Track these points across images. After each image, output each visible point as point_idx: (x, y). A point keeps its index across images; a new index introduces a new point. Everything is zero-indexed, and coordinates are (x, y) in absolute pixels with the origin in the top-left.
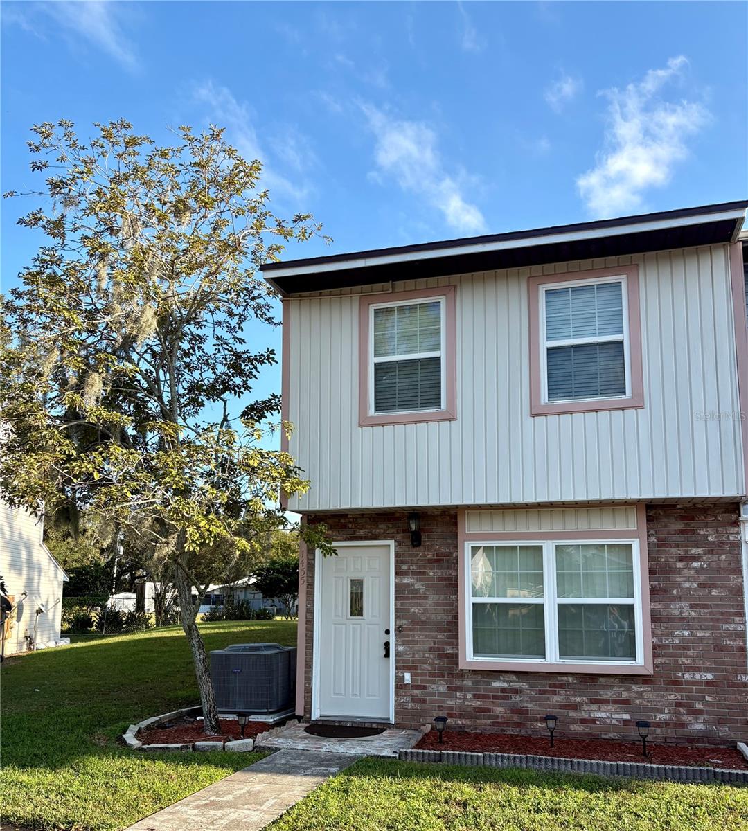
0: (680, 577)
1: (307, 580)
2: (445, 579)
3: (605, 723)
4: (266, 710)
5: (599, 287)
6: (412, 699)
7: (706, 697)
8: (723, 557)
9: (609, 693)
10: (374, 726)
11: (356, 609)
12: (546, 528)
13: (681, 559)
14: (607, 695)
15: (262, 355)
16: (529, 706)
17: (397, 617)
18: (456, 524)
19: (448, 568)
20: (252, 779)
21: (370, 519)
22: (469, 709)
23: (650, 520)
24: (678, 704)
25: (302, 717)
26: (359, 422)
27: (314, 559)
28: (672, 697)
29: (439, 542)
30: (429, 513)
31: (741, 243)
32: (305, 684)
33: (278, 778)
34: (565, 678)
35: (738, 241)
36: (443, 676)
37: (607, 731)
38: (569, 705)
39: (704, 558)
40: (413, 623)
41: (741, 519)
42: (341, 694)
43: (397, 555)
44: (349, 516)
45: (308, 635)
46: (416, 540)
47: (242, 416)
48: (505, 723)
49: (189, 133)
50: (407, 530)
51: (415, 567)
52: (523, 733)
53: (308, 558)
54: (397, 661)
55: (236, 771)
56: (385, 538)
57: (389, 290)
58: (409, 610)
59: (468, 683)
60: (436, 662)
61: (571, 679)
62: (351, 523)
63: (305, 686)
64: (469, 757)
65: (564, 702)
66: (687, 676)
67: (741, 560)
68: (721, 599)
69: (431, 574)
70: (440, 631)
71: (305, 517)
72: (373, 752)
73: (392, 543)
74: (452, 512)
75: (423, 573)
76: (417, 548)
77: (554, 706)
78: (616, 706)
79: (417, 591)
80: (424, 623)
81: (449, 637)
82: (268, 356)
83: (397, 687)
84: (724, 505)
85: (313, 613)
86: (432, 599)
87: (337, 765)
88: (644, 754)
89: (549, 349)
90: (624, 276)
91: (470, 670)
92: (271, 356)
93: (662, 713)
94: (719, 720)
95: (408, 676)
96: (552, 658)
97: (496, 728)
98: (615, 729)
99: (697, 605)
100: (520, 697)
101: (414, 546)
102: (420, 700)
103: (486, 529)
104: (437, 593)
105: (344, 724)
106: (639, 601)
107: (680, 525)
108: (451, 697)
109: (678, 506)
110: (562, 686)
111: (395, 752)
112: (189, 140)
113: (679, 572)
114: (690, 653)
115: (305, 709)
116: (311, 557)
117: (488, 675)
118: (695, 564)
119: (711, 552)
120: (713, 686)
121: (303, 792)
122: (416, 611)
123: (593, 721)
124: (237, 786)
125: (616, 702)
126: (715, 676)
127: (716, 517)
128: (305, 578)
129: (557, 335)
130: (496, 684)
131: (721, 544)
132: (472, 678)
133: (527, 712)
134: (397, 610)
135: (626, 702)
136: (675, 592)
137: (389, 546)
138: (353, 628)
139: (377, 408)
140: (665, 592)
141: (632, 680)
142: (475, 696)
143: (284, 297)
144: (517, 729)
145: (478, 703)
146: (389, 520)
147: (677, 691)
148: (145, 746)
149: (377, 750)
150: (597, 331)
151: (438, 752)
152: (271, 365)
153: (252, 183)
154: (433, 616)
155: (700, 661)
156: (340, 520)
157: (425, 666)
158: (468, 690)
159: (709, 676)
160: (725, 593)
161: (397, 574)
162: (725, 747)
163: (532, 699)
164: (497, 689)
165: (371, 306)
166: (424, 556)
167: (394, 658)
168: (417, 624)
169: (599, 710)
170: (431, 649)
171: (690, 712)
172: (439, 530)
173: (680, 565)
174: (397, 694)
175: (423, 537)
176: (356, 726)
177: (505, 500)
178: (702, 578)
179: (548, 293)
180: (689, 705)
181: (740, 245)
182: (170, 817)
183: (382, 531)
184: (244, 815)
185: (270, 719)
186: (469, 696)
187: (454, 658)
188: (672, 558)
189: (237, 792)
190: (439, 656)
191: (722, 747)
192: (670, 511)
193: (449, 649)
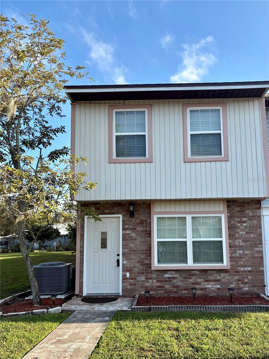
0: (239, 230)
1: (81, 233)
2: (145, 231)
3: (210, 290)
4: (60, 293)
5: (211, 110)
6: (130, 284)
7: (249, 277)
8: (255, 221)
9: (212, 277)
10: (112, 297)
11: (104, 245)
12: (187, 210)
13: (239, 222)
14: (211, 278)
15: (59, 129)
16: (180, 284)
17: (123, 248)
18: (150, 208)
19: (146, 227)
20: (71, 326)
21: (111, 205)
22: (155, 287)
23: (228, 206)
24: (238, 280)
25: (78, 295)
26: (109, 162)
27: (84, 223)
28: (236, 278)
29: (142, 215)
30: (137, 203)
31: (264, 98)
32: (80, 280)
33: (84, 324)
34: (194, 272)
35: (264, 97)
36: (144, 273)
37: (211, 293)
38: (196, 283)
39: (248, 222)
40: (130, 251)
41: (262, 207)
42: (97, 284)
43: (123, 221)
44: (101, 204)
45: (81, 258)
46: (132, 214)
47: (48, 156)
48: (169, 292)
49: (34, 18)
50: (128, 210)
51: (131, 226)
52: (177, 296)
53: (81, 223)
54: (123, 268)
55: (60, 323)
56: (118, 214)
57: (122, 104)
58: (128, 245)
59: (154, 276)
60: (140, 267)
61: (197, 272)
62: (102, 207)
63: (80, 281)
64: (163, 308)
65: (194, 282)
66: (242, 269)
67: (261, 223)
68: (254, 238)
69: (139, 229)
70: (142, 254)
71: (80, 204)
72: (119, 309)
73: (121, 216)
74: (148, 203)
75: (135, 229)
76: (132, 218)
77: (190, 284)
78: (215, 282)
79: (132, 237)
80: (135, 251)
81: (146, 256)
82: (61, 129)
83: (123, 279)
84: (255, 201)
85: (84, 248)
86: (139, 240)
87: (107, 316)
88: (231, 301)
89: (191, 135)
90: (221, 107)
91: (155, 270)
92: (63, 129)
93: (233, 284)
94: (253, 286)
95: (128, 274)
96: (190, 263)
97: (166, 294)
98: (215, 292)
99: (245, 240)
100: (176, 280)
101: (131, 217)
102: (133, 284)
103: (163, 210)
104: (141, 237)
105: (98, 297)
106: (224, 239)
107: (239, 209)
108: (147, 282)
109: (238, 201)
110: (193, 275)
111: (129, 308)
112: (34, 21)
113: (238, 227)
114: (243, 260)
115: (80, 291)
116: (82, 222)
117: (163, 272)
118: (244, 224)
119: (250, 220)
120: (251, 272)
121: (100, 331)
122: (132, 245)
123: (206, 289)
124: (66, 331)
125: (214, 281)
126: (252, 269)
127: (252, 206)
128: (80, 232)
129: (194, 129)
130: (166, 276)
131: (254, 216)
132: (156, 273)
133: (179, 286)
134: (123, 245)
135: (218, 280)
136: (237, 235)
137: (119, 217)
138: (102, 254)
139: (117, 156)
140: (233, 235)
141: (221, 271)
142: (157, 281)
143: (72, 102)
144: (175, 294)
145: (158, 284)
146: (119, 206)
147: (238, 275)
148: (5, 315)
149: (121, 308)
150: (211, 129)
151: (149, 307)
152: (63, 133)
153: (60, 47)
154: (139, 247)
155: (246, 263)
156: (96, 206)
157: (136, 269)
158: (154, 279)
159: (250, 269)
160: (256, 236)
161: (123, 229)
162: (256, 296)
163: (181, 281)
164: (166, 277)
165: (114, 110)
166: (135, 221)
167: (122, 266)
168: (132, 251)
169: (208, 284)
170: (138, 262)
171: (243, 283)
172: (142, 210)
173: (239, 225)
174: (123, 282)
175: (135, 213)
176: (104, 297)
177: (173, 197)
178: (247, 230)
179: (191, 111)
180: (242, 281)
181: (264, 99)
182: (41, 350)
183: (116, 210)
184: (79, 345)
185: (63, 297)
186: (155, 281)
187: (149, 265)
188: (236, 222)
189: (68, 334)
190: (142, 264)
191: (254, 296)
192: (235, 203)
193: (146, 262)
